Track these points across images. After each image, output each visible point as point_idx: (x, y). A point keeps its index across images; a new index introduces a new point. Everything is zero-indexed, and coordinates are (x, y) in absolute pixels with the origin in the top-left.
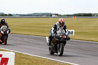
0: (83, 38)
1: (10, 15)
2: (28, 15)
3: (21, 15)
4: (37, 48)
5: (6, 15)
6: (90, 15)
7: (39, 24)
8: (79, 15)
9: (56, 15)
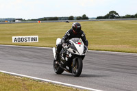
6: (56, 19)
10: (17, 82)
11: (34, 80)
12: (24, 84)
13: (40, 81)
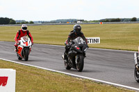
0: (109, 47)
1: (32, 23)
2: (51, 22)
3: (43, 22)
4: (55, 60)
5: (27, 23)
6: (118, 20)
7: (61, 32)
8: (107, 21)
9: (81, 21)
10: (78, 84)
11: (95, 82)
12: (85, 86)
13: (102, 83)
